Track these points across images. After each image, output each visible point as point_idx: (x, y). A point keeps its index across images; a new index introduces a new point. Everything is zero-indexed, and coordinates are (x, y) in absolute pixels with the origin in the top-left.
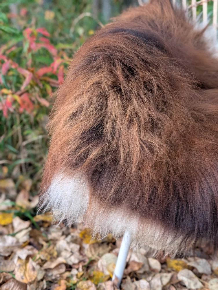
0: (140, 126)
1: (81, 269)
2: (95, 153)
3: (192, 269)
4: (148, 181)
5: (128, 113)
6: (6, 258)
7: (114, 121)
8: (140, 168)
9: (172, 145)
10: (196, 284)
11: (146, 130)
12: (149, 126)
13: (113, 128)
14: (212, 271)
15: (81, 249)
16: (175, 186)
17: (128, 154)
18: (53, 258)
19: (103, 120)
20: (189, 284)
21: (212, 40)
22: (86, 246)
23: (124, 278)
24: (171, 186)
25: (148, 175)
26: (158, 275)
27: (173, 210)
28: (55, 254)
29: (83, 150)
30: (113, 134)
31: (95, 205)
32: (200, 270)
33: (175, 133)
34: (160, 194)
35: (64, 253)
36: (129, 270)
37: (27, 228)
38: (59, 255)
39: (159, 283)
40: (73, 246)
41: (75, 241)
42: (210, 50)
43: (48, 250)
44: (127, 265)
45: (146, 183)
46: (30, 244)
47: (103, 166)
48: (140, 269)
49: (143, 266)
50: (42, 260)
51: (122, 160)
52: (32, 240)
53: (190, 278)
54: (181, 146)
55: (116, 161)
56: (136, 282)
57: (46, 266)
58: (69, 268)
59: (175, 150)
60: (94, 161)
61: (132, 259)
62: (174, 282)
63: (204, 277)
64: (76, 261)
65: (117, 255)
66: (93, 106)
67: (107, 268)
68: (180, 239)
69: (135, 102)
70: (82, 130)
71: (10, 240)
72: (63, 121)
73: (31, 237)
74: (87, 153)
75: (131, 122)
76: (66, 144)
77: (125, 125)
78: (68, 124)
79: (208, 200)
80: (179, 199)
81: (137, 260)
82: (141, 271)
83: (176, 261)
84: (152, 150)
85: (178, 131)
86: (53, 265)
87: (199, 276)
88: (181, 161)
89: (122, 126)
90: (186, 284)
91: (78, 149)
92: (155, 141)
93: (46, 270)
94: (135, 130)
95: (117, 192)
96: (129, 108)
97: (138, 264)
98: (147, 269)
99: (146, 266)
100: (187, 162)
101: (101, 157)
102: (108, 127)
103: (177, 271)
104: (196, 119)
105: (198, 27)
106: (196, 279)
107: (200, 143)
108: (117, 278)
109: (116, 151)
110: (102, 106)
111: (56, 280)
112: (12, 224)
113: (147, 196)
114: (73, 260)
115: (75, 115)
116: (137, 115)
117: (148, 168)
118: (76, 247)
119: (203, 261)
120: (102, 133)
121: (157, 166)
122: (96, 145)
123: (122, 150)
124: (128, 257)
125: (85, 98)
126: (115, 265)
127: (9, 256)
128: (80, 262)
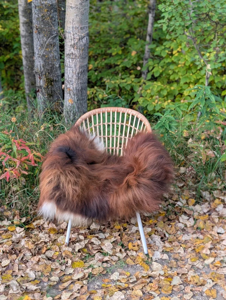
0: (71, 184)
1: (51, 243)
2: (57, 194)
3: (97, 237)
4: (76, 201)
5: (67, 181)
6: (17, 243)
7: (63, 184)
8: (73, 197)
9: (82, 189)
10: (98, 243)
11: (74, 185)
12: (75, 184)
13: (63, 185)
14: (105, 238)
15: (49, 236)
16: (84, 202)
17: (68, 193)
18: (38, 240)
19: (59, 183)
20: (96, 243)
21: (97, 143)
22: (52, 235)
23: (70, 243)
24: (83, 202)
25: (75, 199)
26: (83, 241)
27: (84, 210)
28: (39, 239)
29: (54, 193)
30: (63, 187)
31: (59, 211)
32: (100, 237)
33: (83, 184)
34: (79, 204)
35: (42, 238)
36: (71, 240)
37: (23, 231)
38: (40, 239)
39: (84, 243)
40: (46, 235)
41: (46, 233)
42: (97, 147)
43: (35, 238)
44: (70, 239)
45: (75, 202)
46: (26, 237)
47: (61, 198)
48: (75, 240)
49: (77, 238)
50: (34, 242)
51: (67, 195)
52: (26, 235)
53: (96, 240)
54: (85, 189)
55: (65, 196)
56: (75, 245)
57: (36, 243)
58: (46, 243)
59: (84, 191)
60: (57, 197)
61: (72, 237)
62: (90, 242)
63: (102, 240)
64: (49, 240)
65: (66, 236)
66: (56, 179)
67: (62, 240)
68: (88, 218)
69: (69, 176)
70: (52, 187)
71: (18, 235)
72: (45, 185)
73: (26, 234)
74: (55, 194)
75: (68, 183)
76: (47, 192)
77: (67, 184)
78: (47, 186)
79: (95, 205)
80: (86, 206)
81: (74, 237)
82: (76, 241)
83: (91, 236)
84: (76, 191)
85: (84, 184)
86: (39, 243)
87: (100, 239)
88: (86, 194)
89: (66, 185)
90: (95, 243)
91: (52, 193)
92: (77, 188)
93: (36, 245)
94: (70, 185)
95: (66, 206)
96: (68, 179)
97: (75, 238)
98: (79, 240)
99: (78, 238)
100: (88, 194)
101: (60, 195)
102: (61, 185)
103: (91, 239)
104: (90, 179)
105: (91, 138)
106: (99, 241)
107: (92, 187)
108: (66, 243)
109: (64, 193)
110: (59, 179)
111: (41, 248)
112: (15, 230)
113: (75, 206)
114: (47, 240)
115: (49, 183)
116: (70, 181)
117: (75, 197)
118: (47, 235)
119: (102, 234)
120: (60, 187)
121: (78, 196)
122: (58, 191)
123: (66, 192)
124: (70, 236)
125: (52, 177)
126: (65, 239)
127: (19, 242)
128: (50, 241)
